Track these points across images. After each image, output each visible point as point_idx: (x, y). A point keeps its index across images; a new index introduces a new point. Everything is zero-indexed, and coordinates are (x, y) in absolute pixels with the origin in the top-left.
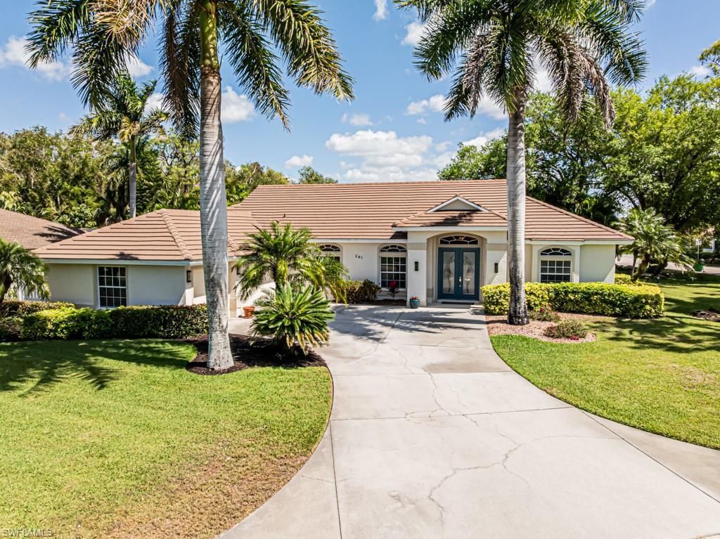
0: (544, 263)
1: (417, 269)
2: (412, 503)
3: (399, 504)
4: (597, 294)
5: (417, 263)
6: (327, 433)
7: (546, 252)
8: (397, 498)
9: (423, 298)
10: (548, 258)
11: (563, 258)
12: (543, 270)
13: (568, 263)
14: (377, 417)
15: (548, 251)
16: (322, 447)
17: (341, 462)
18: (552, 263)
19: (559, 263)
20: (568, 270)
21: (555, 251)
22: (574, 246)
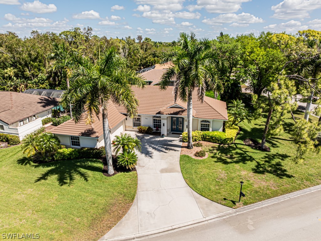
0: (202, 124)
1: (164, 126)
2: (150, 214)
3: (148, 214)
4: (214, 137)
5: (164, 124)
6: (136, 196)
7: (202, 121)
8: (148, 213)
9: (166, 134)
10: (203, 123)
11: (207, 123)
12: (202, 126)
13: (209, 125)
14: (147, 191)
15: (203, 121)
16: (135, 200)
17: (139, 205)
18: (204, 124)
19: (206, 125)
20: (209, 127)
21: (205, 121)
22: (211, 121)
